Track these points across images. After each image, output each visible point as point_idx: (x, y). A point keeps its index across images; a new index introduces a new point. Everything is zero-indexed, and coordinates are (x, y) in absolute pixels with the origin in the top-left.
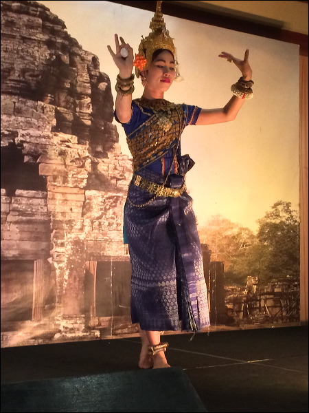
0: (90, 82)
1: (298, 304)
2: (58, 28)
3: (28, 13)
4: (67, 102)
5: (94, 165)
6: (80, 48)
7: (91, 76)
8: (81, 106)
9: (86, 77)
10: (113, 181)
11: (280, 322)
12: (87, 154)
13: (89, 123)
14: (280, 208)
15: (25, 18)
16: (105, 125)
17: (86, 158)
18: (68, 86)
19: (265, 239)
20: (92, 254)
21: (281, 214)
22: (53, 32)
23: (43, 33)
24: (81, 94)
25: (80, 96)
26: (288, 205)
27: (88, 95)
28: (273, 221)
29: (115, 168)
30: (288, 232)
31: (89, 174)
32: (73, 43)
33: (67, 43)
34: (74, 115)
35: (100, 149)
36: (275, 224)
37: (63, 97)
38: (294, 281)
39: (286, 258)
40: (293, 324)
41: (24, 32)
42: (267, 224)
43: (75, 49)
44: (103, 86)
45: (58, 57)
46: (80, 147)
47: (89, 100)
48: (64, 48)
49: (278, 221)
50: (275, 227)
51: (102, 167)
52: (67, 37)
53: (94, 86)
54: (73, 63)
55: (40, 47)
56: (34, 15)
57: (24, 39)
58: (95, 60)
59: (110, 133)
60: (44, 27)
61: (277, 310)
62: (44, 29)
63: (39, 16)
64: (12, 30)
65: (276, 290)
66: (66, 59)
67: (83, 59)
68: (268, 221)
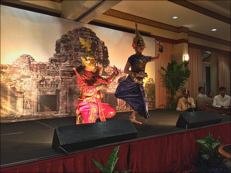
0: (102, 49)
1: (155, 104)
2: (94, 35)
3: (86, 31)
4: (97, 53)
5: (104, 69)
6: (100, 40)
7: (103, 47)
8: (100, 55)
9: (101, 47)
10: (108, 74)
11: (151, 108)
12: (102, 67)
13: (102, 59)
14: (150, 80)
15: (86, 32)
16: (106, 59)
17: (101, 68)
18: (97, 50)
19: (147, 88)
20: (103, 92)
21: (151, 81)
22: (93, 36)
23: (90, 36)
24: (100, 51)
25: (100, 52)
26: (152, 79)
27: (102, 52)
28: (149, 83)
29: (109, 70)
30: (152, 86)
31: (102, 72)
32: (98, 39)
33: (96, 39)
34: (98, 57)
35: (105, 65)
36: (149, 84)
37: (95, 53)
38: (154, 98)
39: (152, 93)
40: (154, 109)
41: (85, 36)
42: (147, 84)
43: (98, 40)
44: (105, 49)
45: (94, 42)
46: (100, 65)
47: (102, 53)
48: (96, 40)
49: (150, 83)
50: (149, 85)
51: (105, 70)
52: (96, 37)
53: (103, 50)
54: (98, 44)
55: (89, 40)
56: (88, 32)
57: (85, 38)
58: (103, 43)
59: (108, 61)
60: (90, 34)
61: (150, 105)
62: (91, 35)
63: (89, 32)
64: (82, 36)
65: (149, 100)
66: (96, 43)
67: (100, 43)
68: (147, 83)
